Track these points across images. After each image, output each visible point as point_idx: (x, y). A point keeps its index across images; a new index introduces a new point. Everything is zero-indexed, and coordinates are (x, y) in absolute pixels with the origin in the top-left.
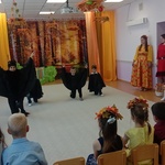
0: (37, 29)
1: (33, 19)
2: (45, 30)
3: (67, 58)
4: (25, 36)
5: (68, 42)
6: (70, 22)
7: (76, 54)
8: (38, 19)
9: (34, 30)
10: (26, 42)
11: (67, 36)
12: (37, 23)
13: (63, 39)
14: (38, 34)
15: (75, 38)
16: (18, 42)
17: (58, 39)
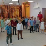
0: (8, 8)
1: (7, 5)
2: (10, 8)
4: (4, 10)
5: (16, 12)
6: (17, 6)
9: (7, 8)
11: (16, 10)
12: (8, 6)
13: (15, 11)
15: (18, 11)
16: (2, 11)
17: (13, 11)
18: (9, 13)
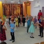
0: (10, 6)
3: (17, 14)
4: (6, 8)
5: (18, 10)
7: (20, 13)
8: (10, 3)
10: (6, 9)
11: (17, 8)
12: (9, 4)
13: (16, 9)
14: (10, 7)
15: (20, 9)
16: (4, 9)
17: (15, 9)
18: (11, 11)
